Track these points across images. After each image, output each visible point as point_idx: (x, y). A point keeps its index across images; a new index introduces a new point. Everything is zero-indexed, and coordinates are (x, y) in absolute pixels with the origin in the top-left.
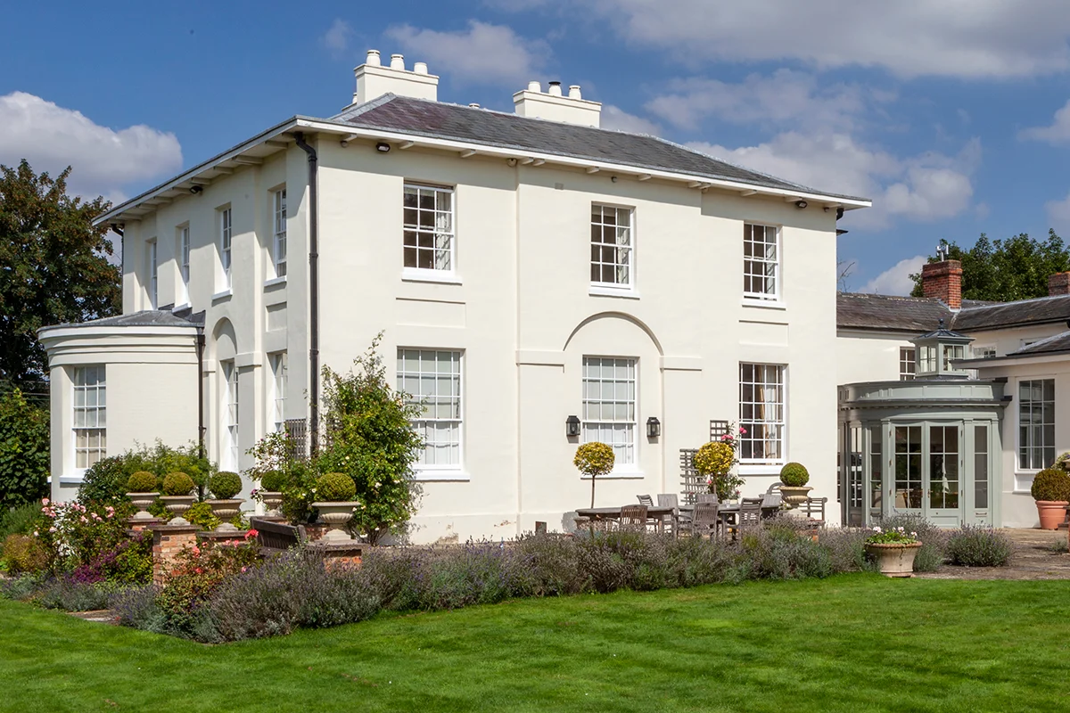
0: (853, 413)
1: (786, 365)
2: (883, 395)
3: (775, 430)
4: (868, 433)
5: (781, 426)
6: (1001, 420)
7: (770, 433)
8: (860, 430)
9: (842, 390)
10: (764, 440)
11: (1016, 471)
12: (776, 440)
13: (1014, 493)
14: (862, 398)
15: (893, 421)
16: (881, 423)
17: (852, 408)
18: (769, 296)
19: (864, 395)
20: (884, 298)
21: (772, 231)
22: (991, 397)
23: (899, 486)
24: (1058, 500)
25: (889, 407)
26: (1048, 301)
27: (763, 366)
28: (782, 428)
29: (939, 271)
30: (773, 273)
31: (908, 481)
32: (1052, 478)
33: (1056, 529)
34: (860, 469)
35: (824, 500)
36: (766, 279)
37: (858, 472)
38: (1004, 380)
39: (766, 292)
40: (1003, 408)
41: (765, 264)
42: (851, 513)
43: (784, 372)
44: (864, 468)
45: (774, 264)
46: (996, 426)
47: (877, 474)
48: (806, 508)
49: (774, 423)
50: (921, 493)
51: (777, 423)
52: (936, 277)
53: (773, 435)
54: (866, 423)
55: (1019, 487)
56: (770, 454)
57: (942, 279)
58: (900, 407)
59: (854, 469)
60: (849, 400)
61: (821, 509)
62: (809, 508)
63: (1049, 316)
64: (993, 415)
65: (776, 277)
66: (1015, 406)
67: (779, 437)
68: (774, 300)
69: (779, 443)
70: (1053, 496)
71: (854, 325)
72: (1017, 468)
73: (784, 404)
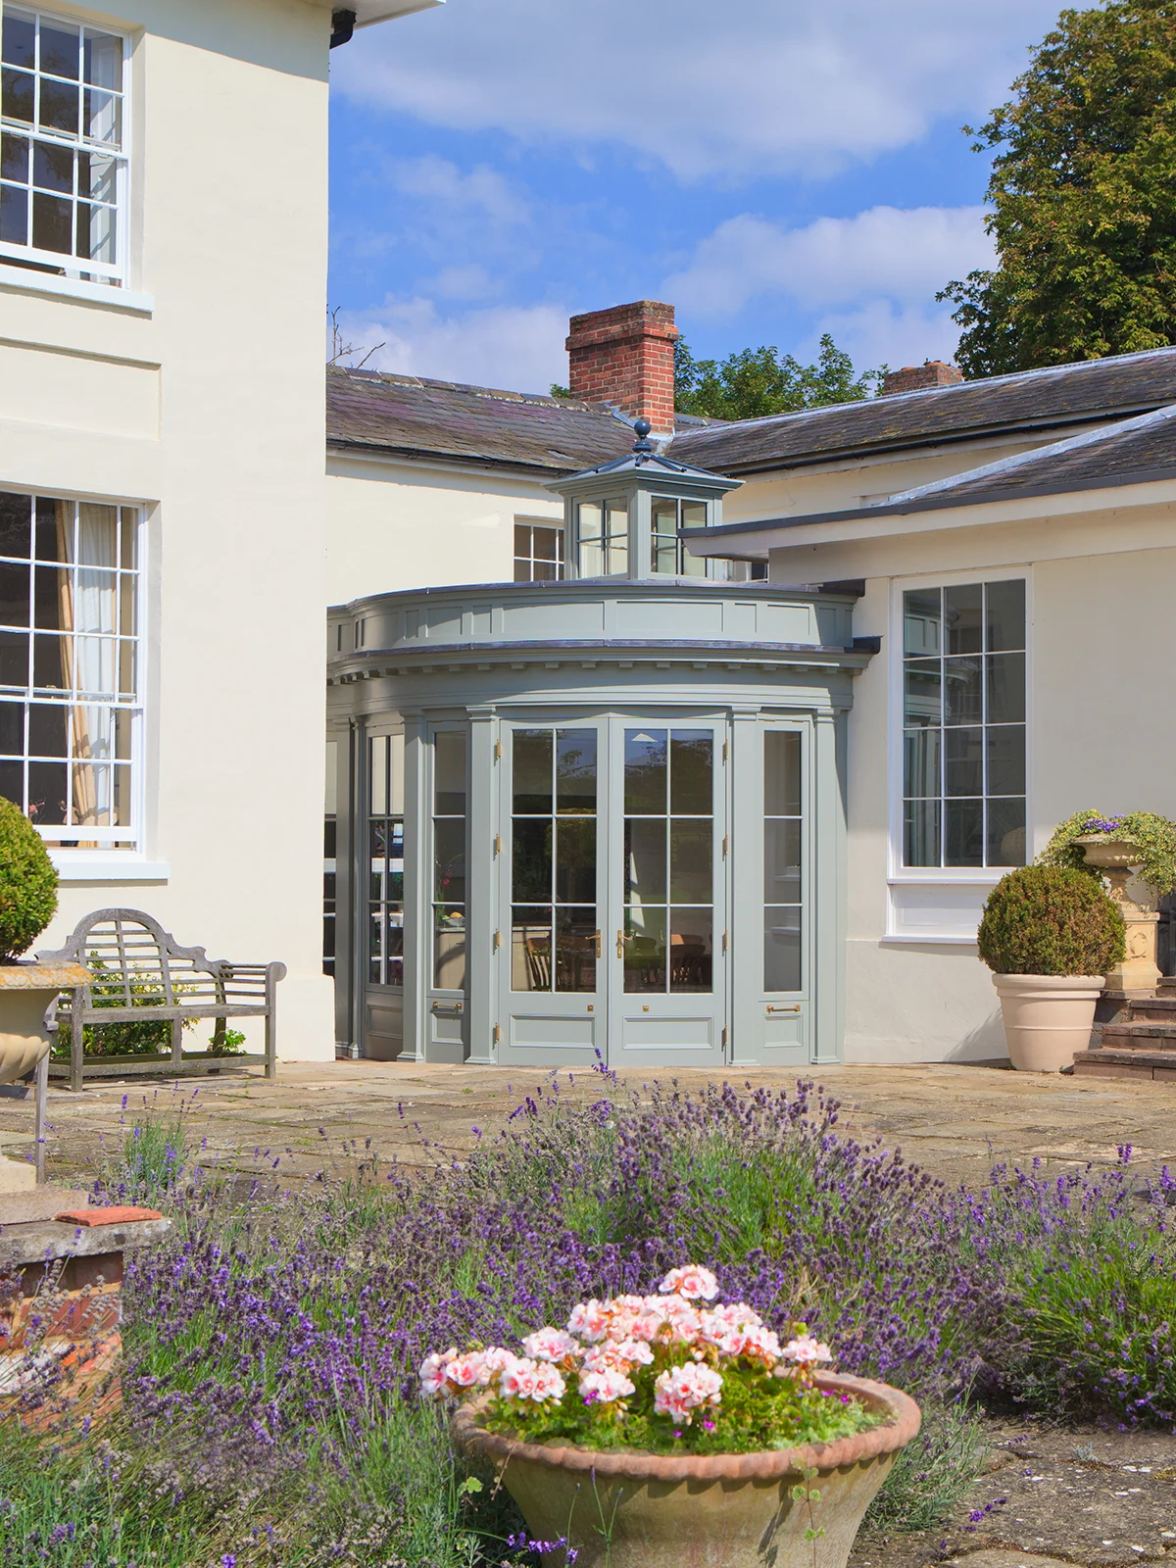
0: (378, 693)
1: (151, 505)
2: (475, 629)
3: (109, 732)
4: (426, 753)
5: (131, 713)
6: (843, 715)
7: (93, 739)
8: (398, 742)
9: (342, 618)
10: (70, 760)
11: (892, 874)
12: (113, 761)
13: (888, 944)
14: (407, 642)
15: (508, 712)
16: (467, 720)
17: (375, 674)
18: (94, 266)
19: (413, 631)
20: (466, 391)
21: (110, 48)
22: (813, 639)
23: (520, 918)
24: (1074, 971)
25: (494, 666)
26: (928, 397)
27: (70, 503)
28: (136, 721)
29: (616, 329)
30: (111, 196)
31: (554, 904)
32: (1056, 898)
33: (1069, 1072)
34: (397, 865)
35: (273, 973)
36: (86, 212)
37: (389, 875)
38: (855, 589)
39: (85, 252)
40: (849, 674)
41: (85, 157)
42: (370, 1002)
43: (144, 530)
44: (411, 866)
45: (116, 164)
46: (827, 731)
47: (454, 884)
48: (212, 1000)
49: (106, 705)
50: (593, 944)
51: (116, 704)
52: (609, 346)
53: (103, 744)
54: (418, 720)
55: (902, 924)
56: (94, 812)
57: (623, 351)
58: (528, 665)
59: (378, 865)
60: (365, 648)
61: (261, 1001)
62: (222, 996)
63: (951, 424)
64: (819, 697)
65: (122, 204)
66: (888, 670)
67: (122, 748)
68: (113, 282)
69: (121, 776)
70: (1059, 960)
71: (385, 443)
72: (894, 867)
73: (142, 638)
